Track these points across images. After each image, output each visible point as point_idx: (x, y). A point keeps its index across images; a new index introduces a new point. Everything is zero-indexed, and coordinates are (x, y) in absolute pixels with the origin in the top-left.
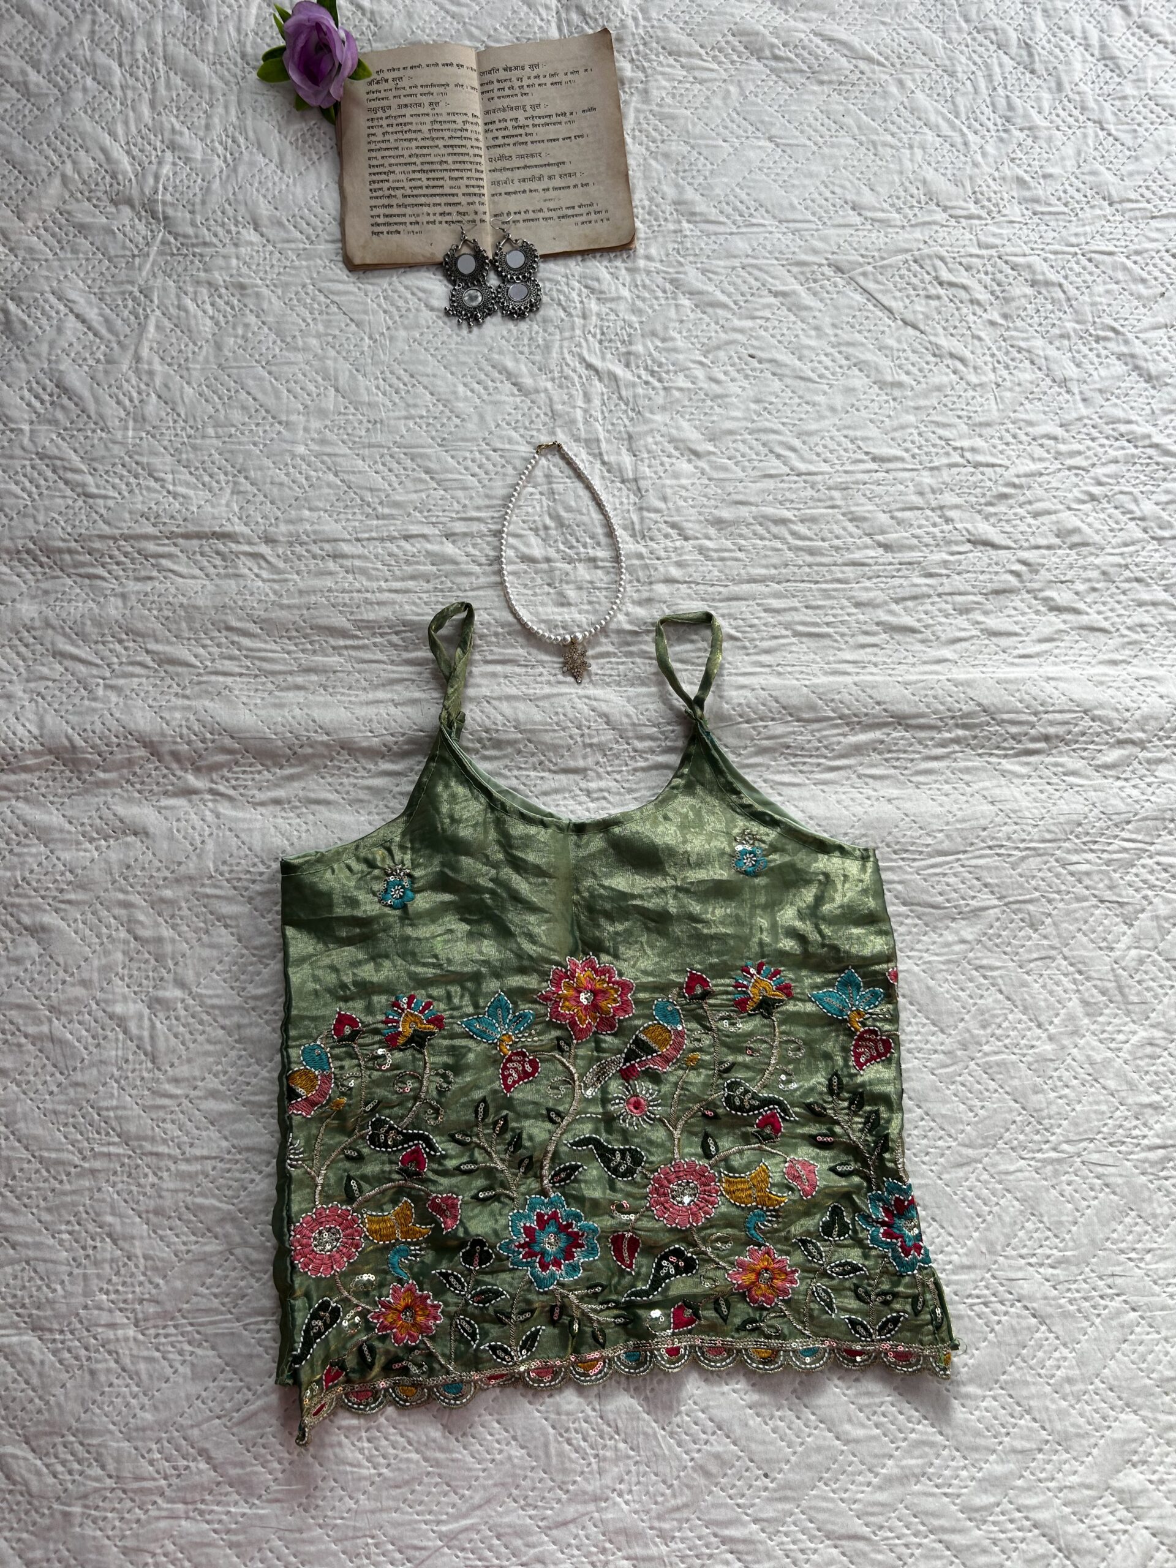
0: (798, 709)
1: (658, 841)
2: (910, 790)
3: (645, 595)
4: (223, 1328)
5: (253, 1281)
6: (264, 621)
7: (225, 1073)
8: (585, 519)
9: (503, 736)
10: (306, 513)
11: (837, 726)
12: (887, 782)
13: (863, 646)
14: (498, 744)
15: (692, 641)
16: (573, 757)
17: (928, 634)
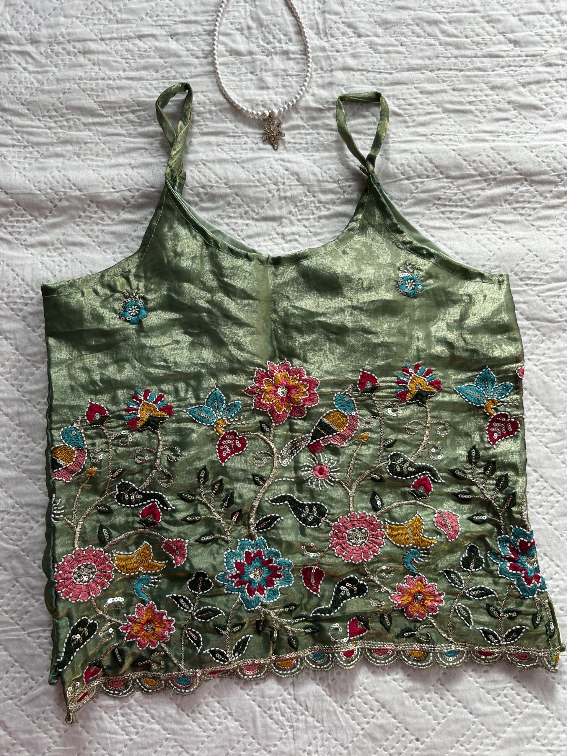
0: (448, 168)
1: (338, 270)
2: (533, 232)
3: (327, 80)
4: (13, 635)
5: (33, 601)
6: (30, 103)
7: (9, 448)
8: (280, 20)
9: (216, 191)
10: (62, 19)
11: (477, 182)
12: (516, 226)
13: (497, 120)
14: (213, 198)
15: (364, 117)
16: (271, 207)
17: (548, 110)
